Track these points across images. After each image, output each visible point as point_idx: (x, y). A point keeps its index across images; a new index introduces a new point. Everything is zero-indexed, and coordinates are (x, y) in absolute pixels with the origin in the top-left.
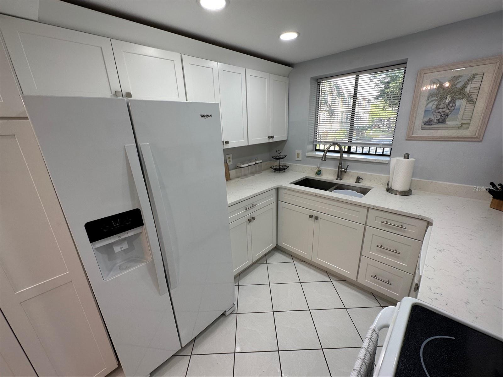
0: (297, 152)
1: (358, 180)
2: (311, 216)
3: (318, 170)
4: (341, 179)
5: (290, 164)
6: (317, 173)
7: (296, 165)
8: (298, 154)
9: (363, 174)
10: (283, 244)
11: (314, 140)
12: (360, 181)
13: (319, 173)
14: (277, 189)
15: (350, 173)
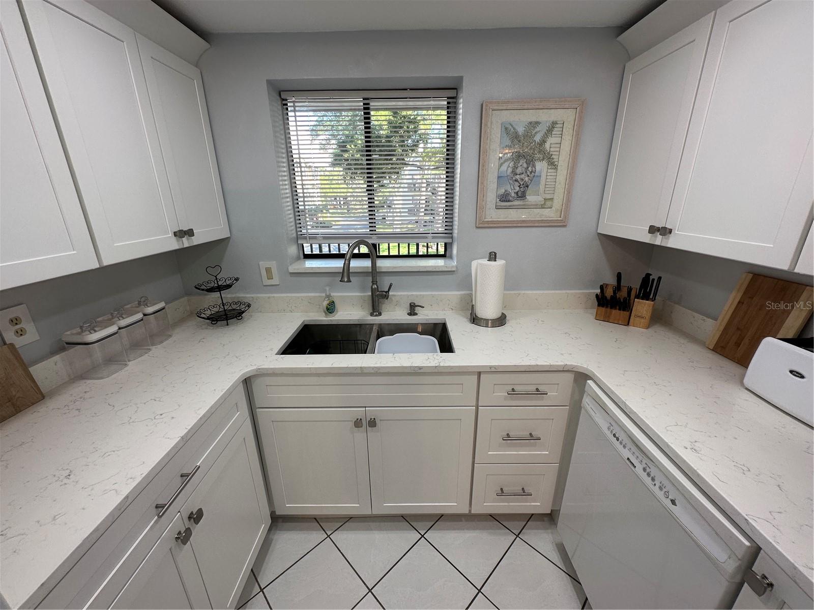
0: (264, 264)
1: (413, 309)
2: (358, 423)
3: (328, 302)
4: (380, 314)
5: (252, 297)
6: (328, 309)
7: (269, 298)
8: (268, 270)
9: (417, 296)
10: (290, 507)
11: (297, 236)
12: (417, 310)
13: (331, 309)
14: (247, 382)
15: (393, 299)
